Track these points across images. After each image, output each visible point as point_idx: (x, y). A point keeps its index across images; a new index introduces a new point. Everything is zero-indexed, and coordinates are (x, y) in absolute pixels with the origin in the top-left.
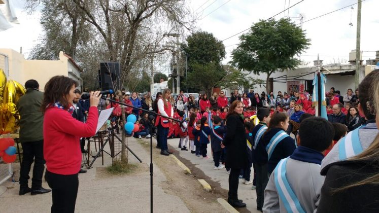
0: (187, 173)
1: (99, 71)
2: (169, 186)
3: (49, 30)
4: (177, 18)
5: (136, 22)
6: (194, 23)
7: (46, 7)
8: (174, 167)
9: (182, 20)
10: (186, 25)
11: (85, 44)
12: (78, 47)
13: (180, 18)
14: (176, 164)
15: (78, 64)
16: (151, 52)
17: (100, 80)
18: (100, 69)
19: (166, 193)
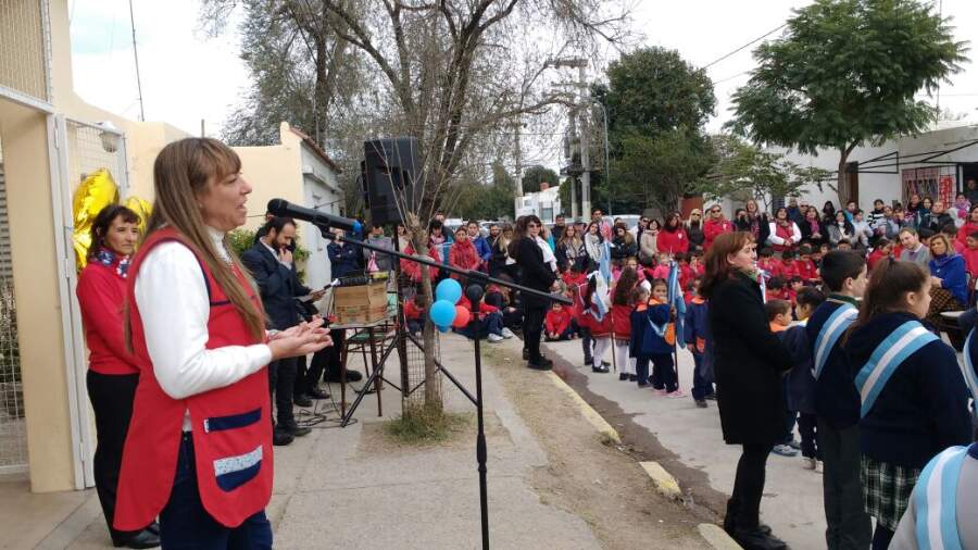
0: (608, 442)
1: (363, 163)
2: (556, 480)
3: (262, 73)
4: (577, 13)
5: (470, 34)
6: (628, 21)
7: (253, 16)
8: (572, 421)
9: (592, 18)
10: (602, 29)
11: (347, 103)
12: (332, 112)
13: (587, 10)
14: (577, 414)
15: (331, 154)
16: (511, 111)
17: (365, 189)
18: (364, 159)
19: (545, 503)
